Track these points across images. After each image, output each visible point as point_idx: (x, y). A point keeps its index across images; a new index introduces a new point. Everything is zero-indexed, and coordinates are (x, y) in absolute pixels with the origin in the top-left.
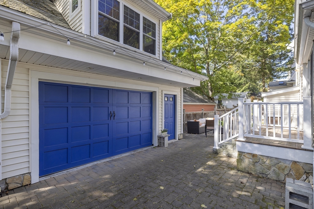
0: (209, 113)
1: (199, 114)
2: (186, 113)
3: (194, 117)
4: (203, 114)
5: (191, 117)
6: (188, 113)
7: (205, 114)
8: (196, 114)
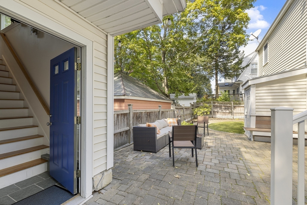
0: (167, 111)
1: (155, 112)
2: (134, 112)
3: (147, 118)
4: (161, 112)
5: (142, 118)
6: (138, 112)
7: (163, 112)
8: (150, 113)
